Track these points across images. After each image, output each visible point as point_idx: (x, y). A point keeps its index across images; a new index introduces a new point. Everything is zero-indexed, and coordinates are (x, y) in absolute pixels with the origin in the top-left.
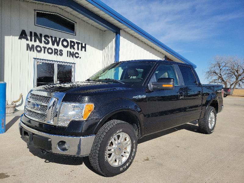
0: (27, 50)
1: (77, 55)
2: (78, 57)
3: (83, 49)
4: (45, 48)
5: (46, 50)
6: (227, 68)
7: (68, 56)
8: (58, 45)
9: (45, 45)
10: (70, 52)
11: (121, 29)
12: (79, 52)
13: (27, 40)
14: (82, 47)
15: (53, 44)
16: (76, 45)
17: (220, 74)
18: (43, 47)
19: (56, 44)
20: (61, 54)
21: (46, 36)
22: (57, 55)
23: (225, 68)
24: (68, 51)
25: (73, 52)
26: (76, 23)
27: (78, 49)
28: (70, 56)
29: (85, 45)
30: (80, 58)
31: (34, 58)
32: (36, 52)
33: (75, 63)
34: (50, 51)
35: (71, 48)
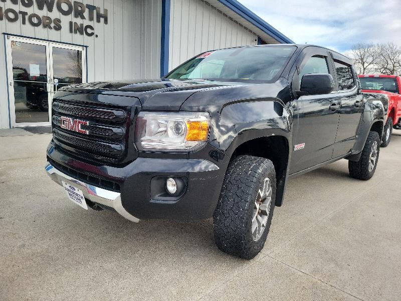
1: (89, 31)
2: (92, 34)
3: (102, 20)
4: (24, 14)
5: (27, 17)
6: (376, 67)
7: (71, 31)
8: (50, 10)
9: (24, 9)
10: (76, 24)
12: (93, 23)
14: (99, 16)
15: (41, 8)
16: (87, 10)
18: (20, 12)
19: (45, 8)
20: (58, 28)
22: (50, 28)
23: (371, 66)
24: (71, 23)
25: (82, 25)
27: (91, 19)
28: (76, 32)
29: (106, 11)
30: (97, 36)
31: (4, 34)
32: (7, 21)
33: (86, 47)
34: (35, 20)
35: (76, 16)
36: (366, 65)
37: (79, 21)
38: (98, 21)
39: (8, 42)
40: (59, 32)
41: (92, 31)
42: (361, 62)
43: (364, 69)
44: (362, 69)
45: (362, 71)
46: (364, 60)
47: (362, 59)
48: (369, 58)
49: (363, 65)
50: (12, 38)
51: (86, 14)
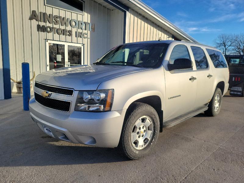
0: (38, 30)
5: (56, 30)
6: (233, 48)
7: (76, 37)
8: (66, 26)
9: (55, 26)
11: (130, 8)
13: (38, 20)
15: (63, 25)
16: (84, 25)
18: (53, 28)
20: (71, 35)
21: (56, 17)
22: (66, 35)
23: (230, 47)
25: (82, 33)
26: (84, 2)
28: (79, 37)
29: (94, 25)
31: (45, 39)
32: (47, 32)
33: (84, 44)
34: (60, 31)
36: (227, 47)
37: (80, 31)
39: (47, 43)
40: (71, 37)
41: (87, 36)
42: (223, 45)
44: (225, 49)
45: (225, 51)
46: (226, 44)
48: (228, 43)
49: (225, 47)
50: (49, 41)
51: (84, 27)
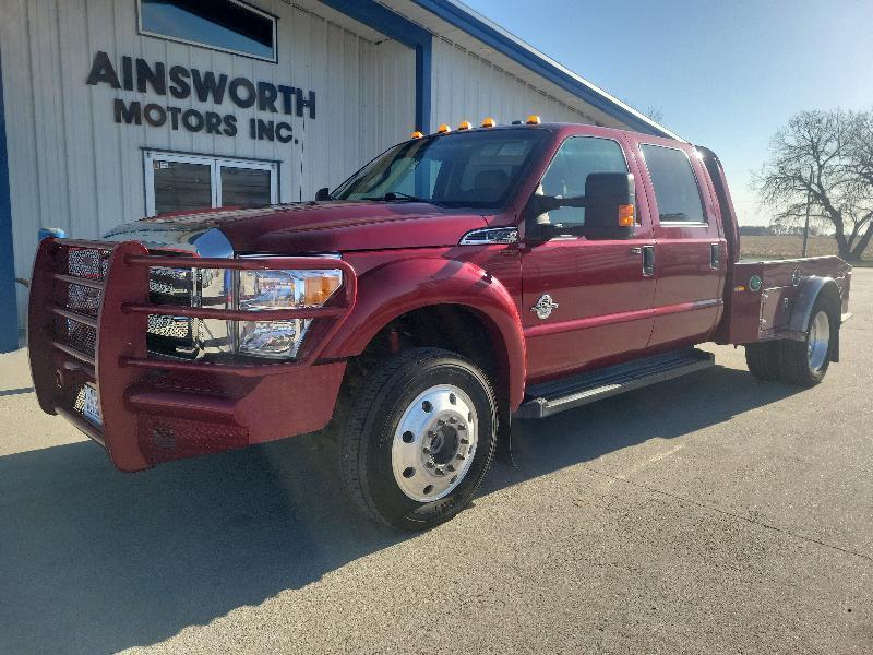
0: (118, 120)
1: (284, 133)
2: (290, 138)
3: (306, 111)
4: (175, 111)
5: (180, 116)
6: (847, 161)
7: (253, 136)
8: (218, 100)
9: (176, 103)
10: (261, 122)
11: (436, 35)
12: (291, 119)
13: (115, 85)
14: (300, 104)
15: (202, 98)
16: (280, 95)
17: (819, 185)
18: (169, 109)
19: (210, 98)
20: (232, 132)
21: (177, 71)
22: (218, 132)
23: (835, 161)
24: (253, 121)
25: (271, 123)
26: (277, 18)
27: (288, 110)
28: (261, 138)
29: (312, 94)
30: (296, 142)
31: (143, 149)
32: (147, 125)
33: (279, 163)
34: (193, 121)
35: (262, 108)
36: (823, 158)
37: (266, 116)
38: (300, 113)
39: (149, 163)
40: (232, 139)
41: (289, 133)
42: (811, 152)
43: (821, 167)
44: (816, 168)
46: (820, 149)
47: (814, 147)
48: (829, 144)
49: (818, 161)
50: (154, 156)
51: (279, 103)
